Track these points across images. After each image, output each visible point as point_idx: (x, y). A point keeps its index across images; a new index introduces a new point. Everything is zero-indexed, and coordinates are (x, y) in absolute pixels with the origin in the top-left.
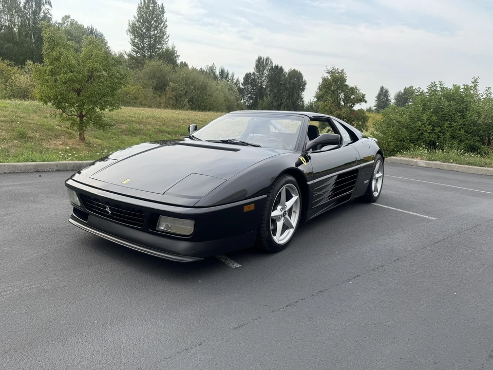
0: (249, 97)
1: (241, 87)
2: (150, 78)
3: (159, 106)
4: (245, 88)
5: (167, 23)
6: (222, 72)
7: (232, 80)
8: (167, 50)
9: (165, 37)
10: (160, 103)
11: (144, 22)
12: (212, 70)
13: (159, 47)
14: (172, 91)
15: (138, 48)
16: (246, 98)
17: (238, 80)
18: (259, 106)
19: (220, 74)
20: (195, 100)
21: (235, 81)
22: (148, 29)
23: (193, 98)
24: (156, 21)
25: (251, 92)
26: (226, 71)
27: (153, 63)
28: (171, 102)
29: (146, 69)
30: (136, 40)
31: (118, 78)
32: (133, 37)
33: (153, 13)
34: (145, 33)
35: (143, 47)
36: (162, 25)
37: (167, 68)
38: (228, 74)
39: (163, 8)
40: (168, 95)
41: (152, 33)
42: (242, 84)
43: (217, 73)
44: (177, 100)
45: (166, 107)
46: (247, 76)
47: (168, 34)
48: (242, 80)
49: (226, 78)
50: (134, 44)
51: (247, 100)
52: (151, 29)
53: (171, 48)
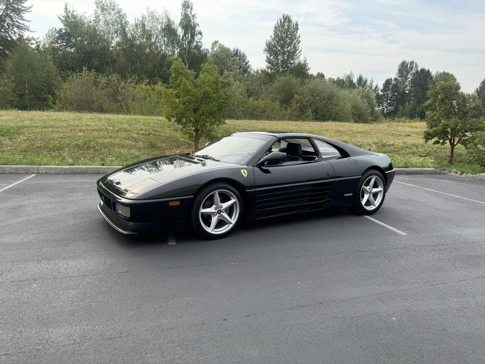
0: (389, 104)
1: (381, 93)
2: (280, 92)
3: (283, 118)
4: (384, 95)
5: (300, 39)
6: (360, 79)
7: (371, 87)
8: (299, 64)
9: (297, 52)
10: (285, 115)
11: (280, 40)
12: (349, 78)
13: (292, 62)
14: (297, 103)
15: (273, 64)
16: (385, 105)
17: (376, 87)
18: (399, 113)
19: (357, 82)
20: (320, 110)
21: (373, 88)
22: (283, 46)
23: (318, 109)
24: (290, 38)
25: (391, 98)
26: (364, 78)
27: (283, 78)
28: (296, 113)
29: (276, 84)
30: (272, 58)
31: (223, 99)
32: (268, 55)
33: (288, 31)
34: (279, 50)
35: (278, 64)
36: (295, 41)
37: (295, 81)
38: (366, 81)
39: (297, 25)
40: (293, 108)
41: (286, 50)
42: (381, 91)
43: (355, 81)
44: (302, 111)
45: (290, 119)
46: (388, 82)
47: (300, 49)
48: (381, 87)
49: (364, 85)
50: (269, 61)
51: (387, 107)
52: (285, 46)
53: (303, 62)
